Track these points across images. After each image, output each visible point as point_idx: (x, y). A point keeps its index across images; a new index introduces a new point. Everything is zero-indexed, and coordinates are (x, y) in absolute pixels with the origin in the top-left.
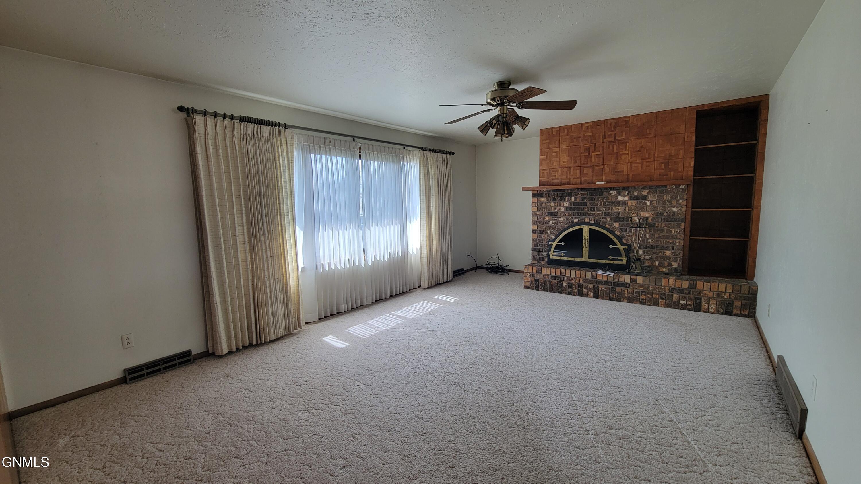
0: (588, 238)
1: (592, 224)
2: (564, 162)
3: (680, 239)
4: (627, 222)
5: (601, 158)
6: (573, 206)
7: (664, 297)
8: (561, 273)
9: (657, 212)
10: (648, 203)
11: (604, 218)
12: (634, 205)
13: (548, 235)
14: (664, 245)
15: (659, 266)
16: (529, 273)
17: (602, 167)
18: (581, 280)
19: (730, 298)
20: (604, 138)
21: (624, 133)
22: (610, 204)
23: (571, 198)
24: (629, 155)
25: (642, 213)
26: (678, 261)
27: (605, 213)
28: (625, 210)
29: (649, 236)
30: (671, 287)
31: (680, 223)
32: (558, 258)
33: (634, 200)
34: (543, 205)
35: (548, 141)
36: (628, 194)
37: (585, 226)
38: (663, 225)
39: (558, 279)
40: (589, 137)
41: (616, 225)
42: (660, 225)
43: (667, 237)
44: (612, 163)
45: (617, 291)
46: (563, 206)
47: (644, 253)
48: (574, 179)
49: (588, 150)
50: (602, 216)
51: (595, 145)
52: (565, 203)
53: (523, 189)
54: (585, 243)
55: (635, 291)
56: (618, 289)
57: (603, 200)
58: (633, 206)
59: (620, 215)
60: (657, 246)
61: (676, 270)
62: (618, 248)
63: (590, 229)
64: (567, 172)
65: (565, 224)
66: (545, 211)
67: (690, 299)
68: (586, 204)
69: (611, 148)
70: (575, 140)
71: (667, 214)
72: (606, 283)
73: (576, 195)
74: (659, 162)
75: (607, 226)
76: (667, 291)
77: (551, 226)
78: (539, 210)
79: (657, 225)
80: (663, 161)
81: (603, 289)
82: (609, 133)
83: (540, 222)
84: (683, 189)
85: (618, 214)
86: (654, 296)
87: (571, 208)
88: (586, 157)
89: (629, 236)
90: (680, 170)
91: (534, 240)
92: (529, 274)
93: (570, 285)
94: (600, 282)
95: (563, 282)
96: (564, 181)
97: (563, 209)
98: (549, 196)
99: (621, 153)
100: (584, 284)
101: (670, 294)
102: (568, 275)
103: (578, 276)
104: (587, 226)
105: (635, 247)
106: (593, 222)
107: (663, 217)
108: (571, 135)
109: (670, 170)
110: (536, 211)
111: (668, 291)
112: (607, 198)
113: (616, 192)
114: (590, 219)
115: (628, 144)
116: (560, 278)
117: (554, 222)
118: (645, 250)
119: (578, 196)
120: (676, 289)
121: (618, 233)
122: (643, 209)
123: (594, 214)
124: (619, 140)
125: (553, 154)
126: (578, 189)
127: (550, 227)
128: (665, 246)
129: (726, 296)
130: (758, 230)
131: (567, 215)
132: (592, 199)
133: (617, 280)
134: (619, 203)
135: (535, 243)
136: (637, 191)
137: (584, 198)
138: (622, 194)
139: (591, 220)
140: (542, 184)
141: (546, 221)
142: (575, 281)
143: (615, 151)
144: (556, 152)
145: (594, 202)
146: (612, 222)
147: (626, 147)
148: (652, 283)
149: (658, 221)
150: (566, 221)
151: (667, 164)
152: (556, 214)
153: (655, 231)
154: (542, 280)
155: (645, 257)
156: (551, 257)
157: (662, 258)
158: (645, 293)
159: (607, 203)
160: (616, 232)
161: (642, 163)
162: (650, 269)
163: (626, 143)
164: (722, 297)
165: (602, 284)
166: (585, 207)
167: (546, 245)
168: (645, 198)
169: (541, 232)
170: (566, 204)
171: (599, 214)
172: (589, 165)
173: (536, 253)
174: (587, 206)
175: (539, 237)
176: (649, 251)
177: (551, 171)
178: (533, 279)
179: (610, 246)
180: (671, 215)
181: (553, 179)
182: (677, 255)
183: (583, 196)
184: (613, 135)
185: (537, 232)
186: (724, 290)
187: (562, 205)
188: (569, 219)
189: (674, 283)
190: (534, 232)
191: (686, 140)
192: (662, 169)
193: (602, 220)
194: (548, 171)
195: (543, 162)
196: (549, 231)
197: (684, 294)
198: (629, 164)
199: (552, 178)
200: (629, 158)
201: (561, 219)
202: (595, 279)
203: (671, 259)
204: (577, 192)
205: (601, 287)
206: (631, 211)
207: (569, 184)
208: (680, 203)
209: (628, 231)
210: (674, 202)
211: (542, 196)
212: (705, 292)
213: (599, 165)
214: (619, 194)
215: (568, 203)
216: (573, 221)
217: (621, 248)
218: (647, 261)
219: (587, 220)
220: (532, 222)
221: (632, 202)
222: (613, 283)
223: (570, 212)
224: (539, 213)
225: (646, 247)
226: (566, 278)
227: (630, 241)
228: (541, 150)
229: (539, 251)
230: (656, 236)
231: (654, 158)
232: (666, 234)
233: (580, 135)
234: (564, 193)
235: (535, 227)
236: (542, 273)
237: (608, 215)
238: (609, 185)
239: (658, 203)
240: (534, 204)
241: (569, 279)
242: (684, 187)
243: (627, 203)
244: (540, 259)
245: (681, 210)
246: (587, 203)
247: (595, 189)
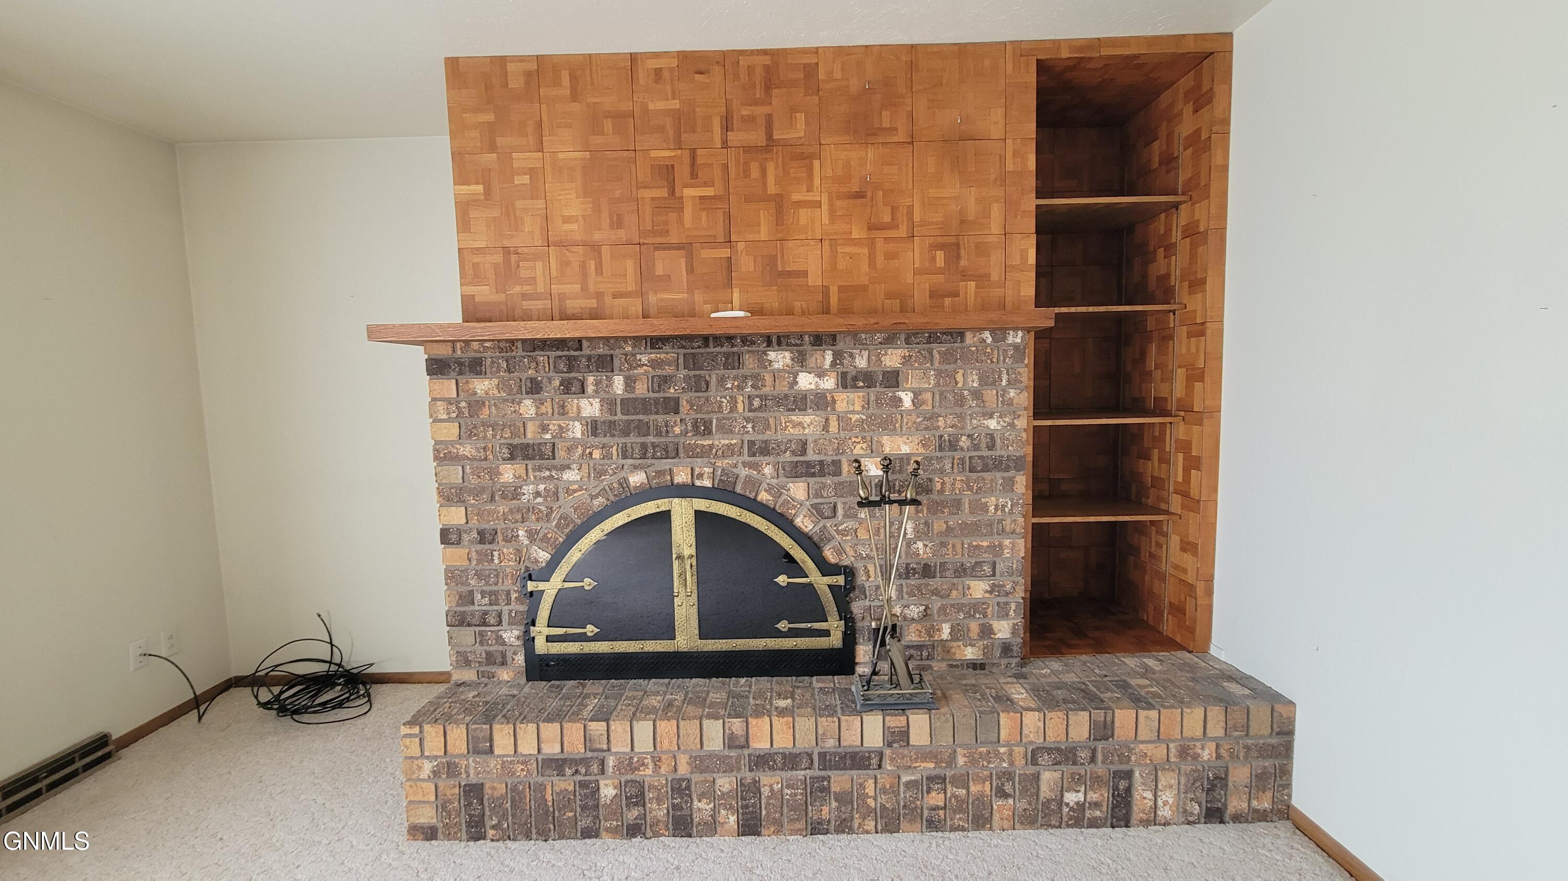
0: (693, 551)
1: (704, 493)
2: (567, 220)
3: (1013, 532)
4: (836, 479)
5: (720, 214)
6: (619, 416)
7: (1008, 788)
8: (587, 739)
9: (937, 434)
10: (907, 399)
11: (751, 466)
12: (858, 408)
13: (519, 551)
14: (964, 560)
15: (951, 640)
16: (430, 758)
17: (725, 253)
18: (683, 760)
19: (1219, 757)
20: (727, 127)
21: (800, 117)
22: (769, 403)
23: (609, 379)
24: (825, 207)
25: (885, 440)
26: (1012, 613)
27: (752, 443)
28: (826, 427)
29: (916, 530)
30: (1031, 742)
31: (1012, 473)
32: (572, 648)
33: (855, 387)
34: (486, 411)
35: (490, 117)
36: (833, 364)
37: (676, 500)
38: (958, 485)
39: (577, 772)
40: (668, 121)
41: (798, 490)
42: (948, 486)
43: (972, 529)
44: (764, 236)
45: (835, 788)
46: (578, 418)
47: (900, 596)
48: (615, 296)
49: (666, 172)
50: (740, 454)
51: (693, 158)
52: (584, 403)
53: (375, 333)
54: (682, 574)
55: (905, 779)
56: (839, 781)
57: (740, 388)
58: (853, 412)
59: (810, 451)
60: (943, 564)
61: (1006, 649)
62: (810, 585)
63: (698, 513)
64: (583, 266)
65: (592, 497)
66: (499, 441)
67: (1096, 780)
68: (672, 406)
69: (755, 173)
70: (608, 125)
71: (968, 443)
72: (791, 760)
73: (631, 368)
74: (928, 241)
75: (764, 497)
76: (1020, 762)
77: (531, 509)
78: (468, 433)
79: (938, 486)
80: (940, 240)
81: (777, 787)
82: (745, 112)
83: (477, 492)
84: (1016, 347)
85: (803, 447)
86: (974, 789)
87: (612, 424)
88: (660, 207)
89: (843, 533)
90: (995, 276)
91: (453, 576)
92: (428, 767)
93: (634, 791)
94: (762, 761)
95: (602, 783)
96: (574, 305)
97: (577, 430)
98: (509, 371)
99: (795, 197)
100: (696, 778)
101: (1032, 769)
102: (620, 745)
103: (667, 743)
104: (685, 502)
105: (870, 576)
106: (707, 483)
107: (957, 455)
108: (591, 100)
109: (965, 276)
110: (452, 443)
111: (1023, 762)
112: (757, 378)
113: (787, 354)
114: (697, 471)
115: (816, 163)
116: (588, 767)
117: (542, 487)
118: (903, 582)
119: (641, 370)
120: (1049, 750)
121: (804, 523)
122: (888, 426)
123: (711, 447)
124: (785, 144)
125: (518, 180)
126: (636, 339)
127: (524, 513)
128: (969, 562)
129: (1207, 754)
130: (1215, 490)
131: (597, 454)
132: (699, 385)
133: (831, 743)
134: (800, 402)
135: (462, 589)
136: (865, 353)
137: (665, 381)
138: (811, 362)
139: (700, 476)
140: (472, 313)
141: (505, 485)
142: (657, 767)
143: (772, 189)
144: (532, 172)
145: (707, 399)
146: (783, 479)
147: (810, 176)
148: (965, 737)
149: (942, 471)
150: (593, 483)
151: (953, 250)
152: (547, 450)
153: (936, 508)
154: (495, 788)
155: (906, 611)
156: (541, 647)
157: (959, 608)
158: (943, 779)
159: (756, 403)
160: (798, 522)
161: (872, 243)
162: (925, 654)
163: (811, 157)
164: (1196, 757)
165: (772, 768)
166: (671, 418)
167: (514, 596)
168: (892, 379)
169: (484, 537)
170: (591, 408)
171: (729, 446)
172: (674, 239)
173: (467, 636)
174: (677, 412)
175: (479, 561)
176: (919, 587)
177: (514, 258)
178: (450, 788)
179: (782, 580)
180: (983, 445)
181: (525, 296)
182: (1007, 594)
183: (659, 372)
184: (762, 122)
185: (465, 537)
186: (1199, 732)
187: (573, 413)
188: (605, 472)
189: (1041, 724)
190: (454, 537)
191: (1010, 167)
192: (940, 271)
193: (744, 472)
194: (498, 258)
195: (473, 214)
196: (521, 533)
197: (1074, 764)
198: (826, 244)
199: (518, 289)
200: (826, 220)
201: (571, 476)
202: (742, 747)
203: (989, 611)
204: (634, 355)
205: (770, 781)
206: (849, 434)
207: (595, 315)
208: (1010, 402)
209: (840, 512)
210: (990, 395)
211: (476, 367)
212: (1142, 746)
213: (711, 243)
214: (801, 361)
215: (596, 403)
216: (626, 480)
217: (821, 582)
218: (913, 627)
219: (682, 477)
220: (440, 492)
221: (852, 396)
222: (816, 758)
223: (607, 440)
224: (467, 450)
225: (907, 572)
226: (611, 762)
227: (852, 553)
228: (458, 156)
229: (484, 624)
230: (939, 526)
231: (912, 225)
232: (971, 519)
233: (626, 106)
234: (575, 358)
235: (456, 516)
236: (497, 751)
237: (764, 450)
238: (764, 325)
239: (940, 403)
240: (441, 405)
241: (629, 764)
242: (1018, 340)
243: (834, 401)
244: (490, 659)
245: (1012, 425)
246: (677, 401)
247: (706, 339)
